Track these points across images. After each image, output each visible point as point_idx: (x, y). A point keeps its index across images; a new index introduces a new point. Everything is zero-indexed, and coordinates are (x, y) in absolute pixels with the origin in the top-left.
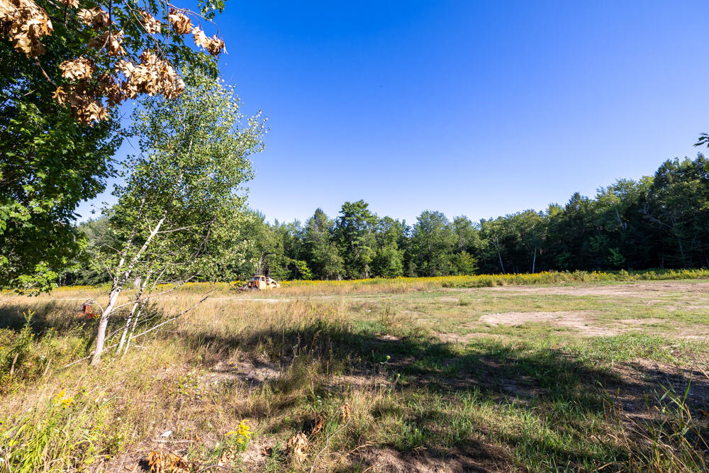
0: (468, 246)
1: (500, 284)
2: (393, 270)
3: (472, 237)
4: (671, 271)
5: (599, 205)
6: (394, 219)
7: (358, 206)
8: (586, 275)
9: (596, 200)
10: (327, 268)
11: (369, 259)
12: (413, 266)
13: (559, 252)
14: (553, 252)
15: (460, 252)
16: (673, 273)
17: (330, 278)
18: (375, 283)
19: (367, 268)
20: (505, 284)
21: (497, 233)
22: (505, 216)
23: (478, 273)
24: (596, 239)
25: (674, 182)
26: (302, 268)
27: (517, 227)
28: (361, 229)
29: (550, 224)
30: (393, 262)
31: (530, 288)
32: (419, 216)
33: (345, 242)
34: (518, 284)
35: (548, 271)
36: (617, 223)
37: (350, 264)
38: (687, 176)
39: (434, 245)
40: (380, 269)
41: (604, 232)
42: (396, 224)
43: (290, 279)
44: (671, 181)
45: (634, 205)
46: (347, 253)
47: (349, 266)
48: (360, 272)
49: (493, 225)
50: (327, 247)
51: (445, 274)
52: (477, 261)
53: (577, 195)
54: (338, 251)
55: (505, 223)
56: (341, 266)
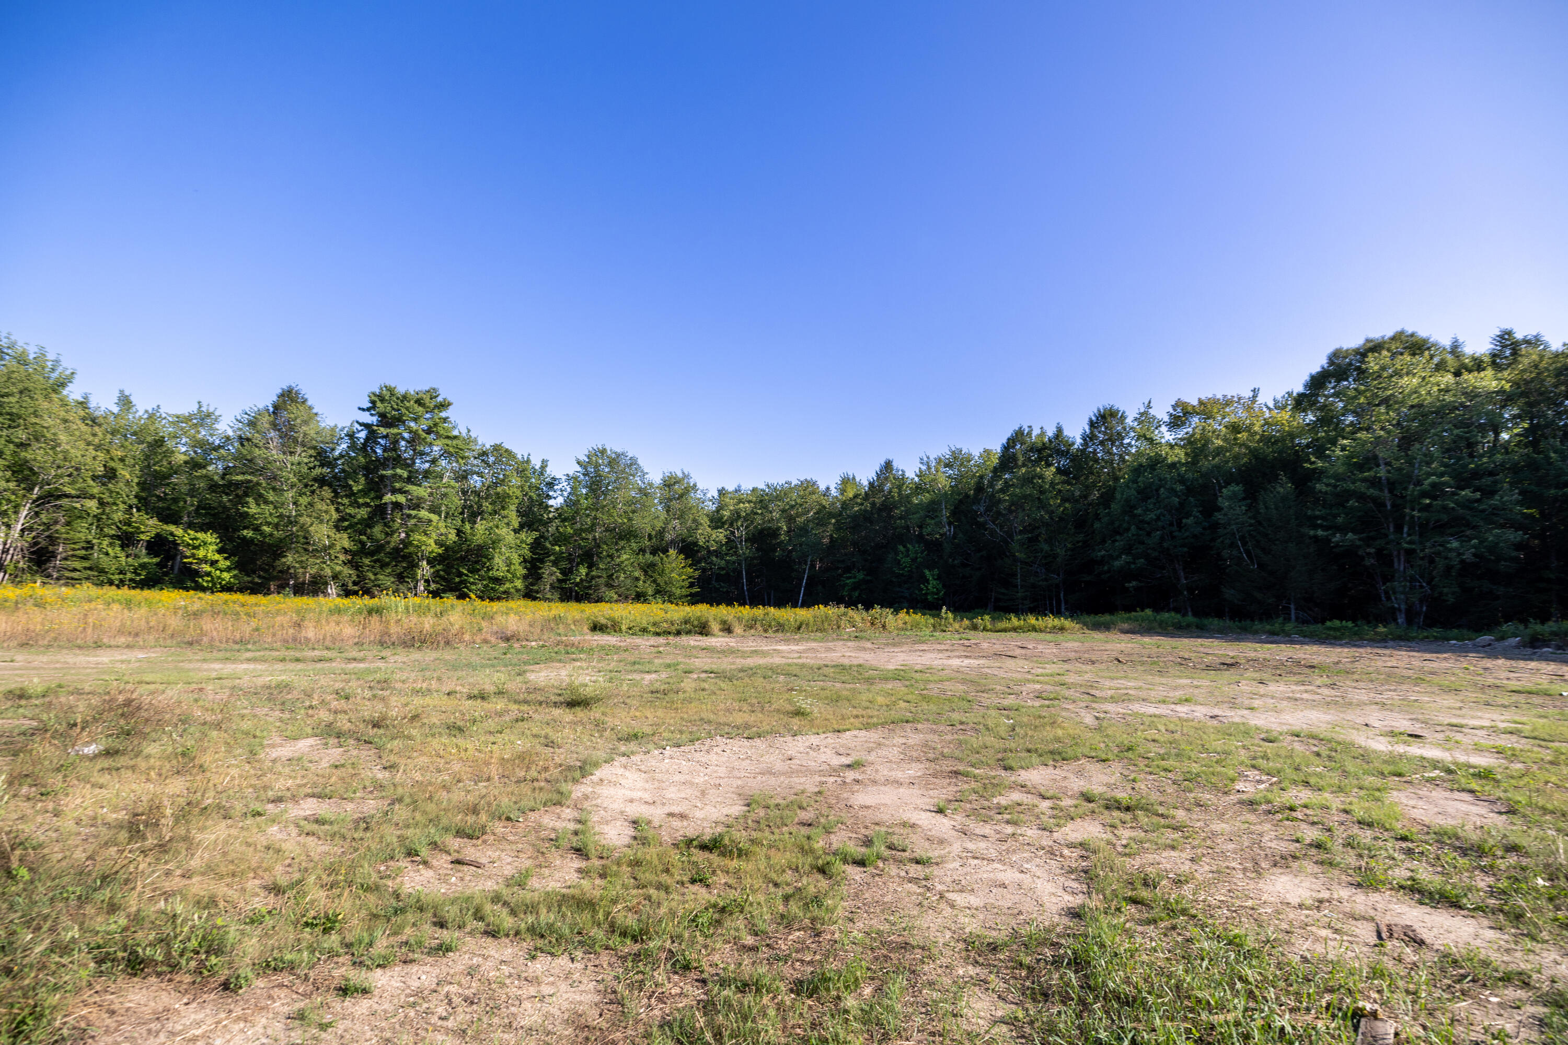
0: (683, 540)
1: (727, 629)
2: (497, 580)
3: (694, 521)
4: (1012, 616)
5: (918, 489)
6: (520, 452)
7: (419, 402)
8: (890, 616)
9: (917, 479)
10: (290, 559)
11: (431, 546)
12: (550, 573)
13: (848, 570)
14: (838, 568)
15: (665, 551)
16: (1015, 621)
17: (299, 590)
18: (378, 611)
19: (425, 570)
20: (738, 630)
21: (746, 519)
22: (764, 487)
23: (694, 600)
24: (908, 550)
25: (1024, 465)
26: (201, 553)
27: (783, 511)
28: (421, 465)
29: (840, 514)
30: (498, 561)
31: (787, 641)
32: (583, 458)
33: (364, 493)
34: (766, 631)
35: (826, 605)
36: (939, 524)
37: (371, 554)
38: (1040, 459)
39: (606, 530)
40: (460, 574)
41: (920, 537)
42: (523, 468)
43: (150, 582)
44: (1020, 463)
45: (967, 496)
46: (368, 523)
47: (367, 561)
48: (401, 578)
49: (740, 501)
50: (304, 500)
51: (624, 598)
52: (697, 574)
53: (888, 465)
54: (335, 516)
55: (762, 500)
56: (342, 557)
